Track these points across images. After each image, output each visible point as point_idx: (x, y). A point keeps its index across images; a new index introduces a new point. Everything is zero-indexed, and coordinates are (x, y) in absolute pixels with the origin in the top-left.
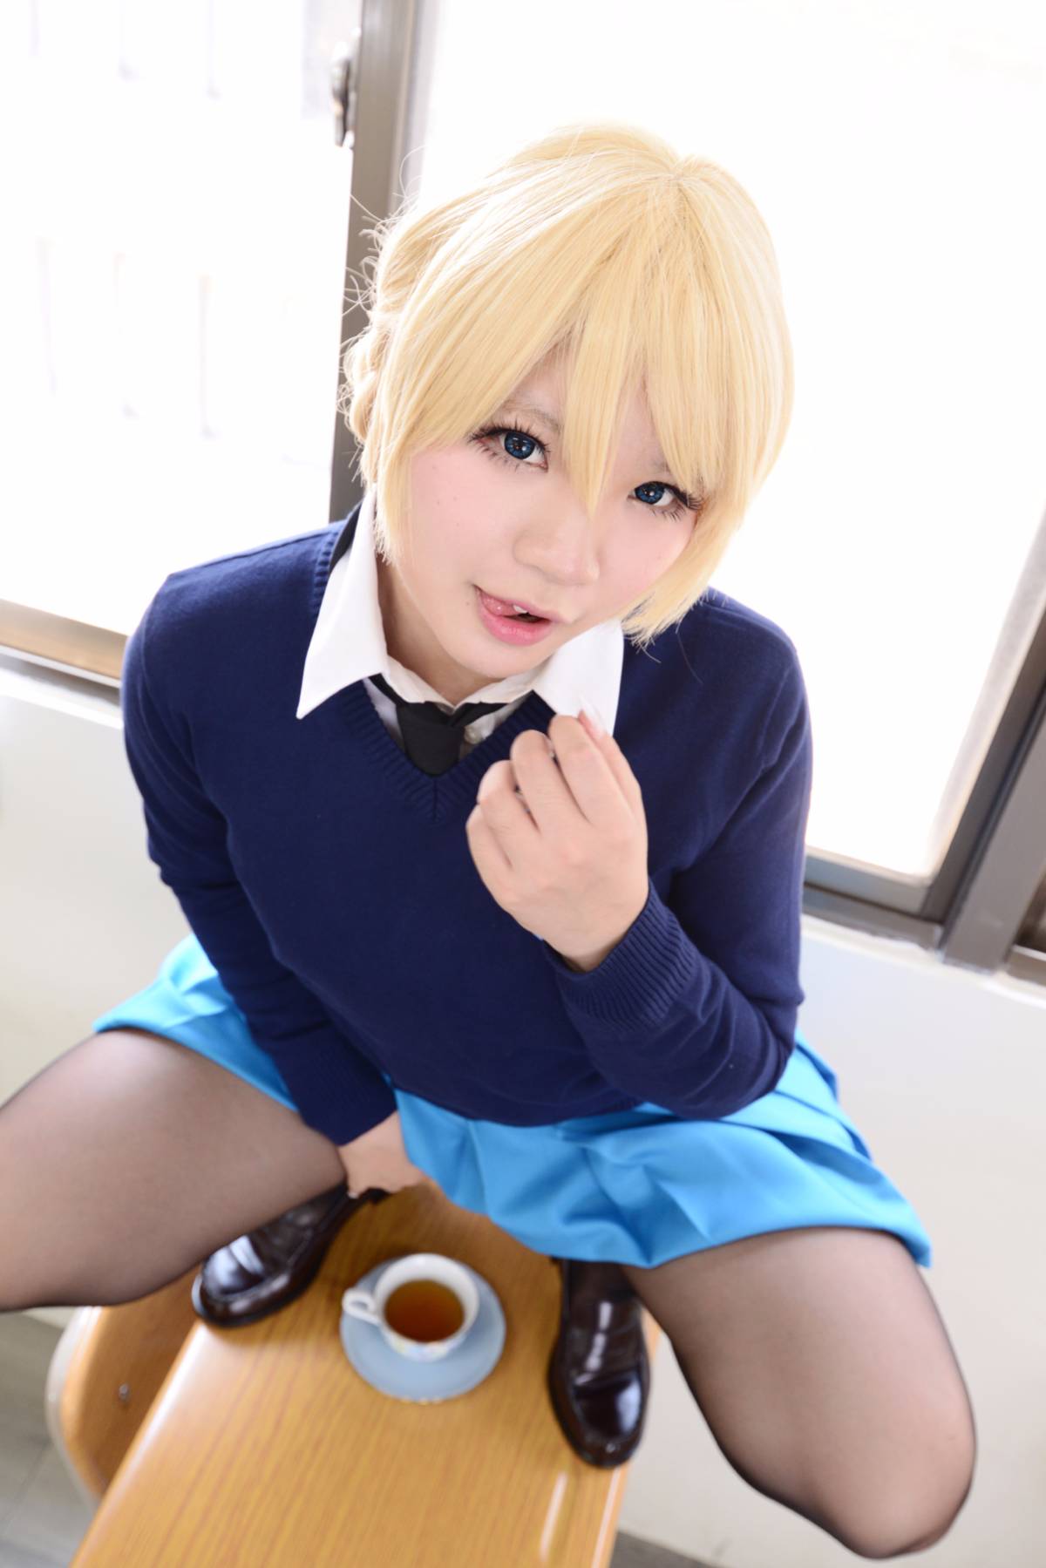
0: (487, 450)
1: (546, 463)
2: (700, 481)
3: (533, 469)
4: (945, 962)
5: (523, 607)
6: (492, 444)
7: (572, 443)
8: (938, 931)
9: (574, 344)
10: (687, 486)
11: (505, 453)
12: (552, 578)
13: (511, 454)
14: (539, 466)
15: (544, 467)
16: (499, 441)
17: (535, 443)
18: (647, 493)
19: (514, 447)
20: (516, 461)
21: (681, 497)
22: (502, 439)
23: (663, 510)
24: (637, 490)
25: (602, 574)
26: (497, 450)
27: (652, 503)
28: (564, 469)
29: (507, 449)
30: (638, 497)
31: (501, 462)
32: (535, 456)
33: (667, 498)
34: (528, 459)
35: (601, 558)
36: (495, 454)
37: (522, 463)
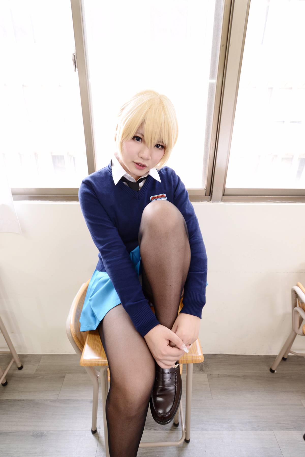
1: (142, 141)
5: (140, 164)
6: (134, 139)
7: (146, 138)
9: (145, 122)
10: (163, 145)
11: (136, 140)
12: (144, 159)
17: (140, 138)
18: (157, 146)
21: (162, 147)
22: (136, 138)
23: (160, 149)
24: (156, 145)
25: (151, 158)
27: (158, 147)
28: (144, 142)
30: (156, 147)
31: (135, 141)
32: (140, 141)
33: (160, 147)
35: (151, 156)
37: (138, 142)
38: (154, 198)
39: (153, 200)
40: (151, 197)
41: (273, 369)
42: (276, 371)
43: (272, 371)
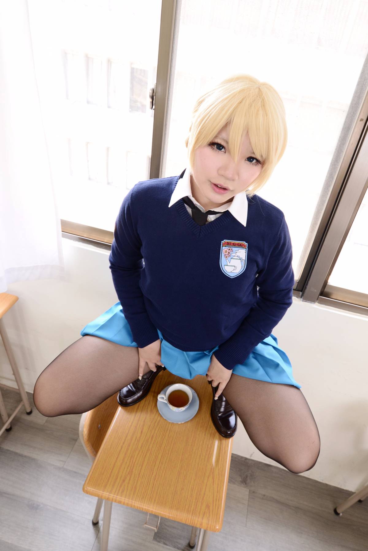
0: (212, 148)
1: (225, 151)
2: (262, 156)
3: (222, 152)
4: (303, 301)
5: (220, 186)
6: (213, 147)
7: (232, 147)
8: (301, 293)
9: (231, 123)
10: (259, 158)
12: (227, 179)
13: (218, 149)
14: (223, 152)
15: (225, 152)
16: (215, 146)
17: (223, 147)
18: (250, 160)
19: (219, 148)
20: (219, 150)
21: (258, 161)
22: (216, 146)
23: (253, 164)
25: (239, 178)
26: (214, 148)
27: (251, 162)
28: (229, 152)
29: (217, 148)
30: (248, 160)
31: (215, 151)
32: (223, 150)
33: (254, 161)
34: (222, 150)
35: (238, 174)
36: (214, 149)
37: (220, 151)
38: (228, 244)
39: (225, 246)
40: (224, 240)
41: (338, 511)
42: (341, 514)
43: (337, 513)
